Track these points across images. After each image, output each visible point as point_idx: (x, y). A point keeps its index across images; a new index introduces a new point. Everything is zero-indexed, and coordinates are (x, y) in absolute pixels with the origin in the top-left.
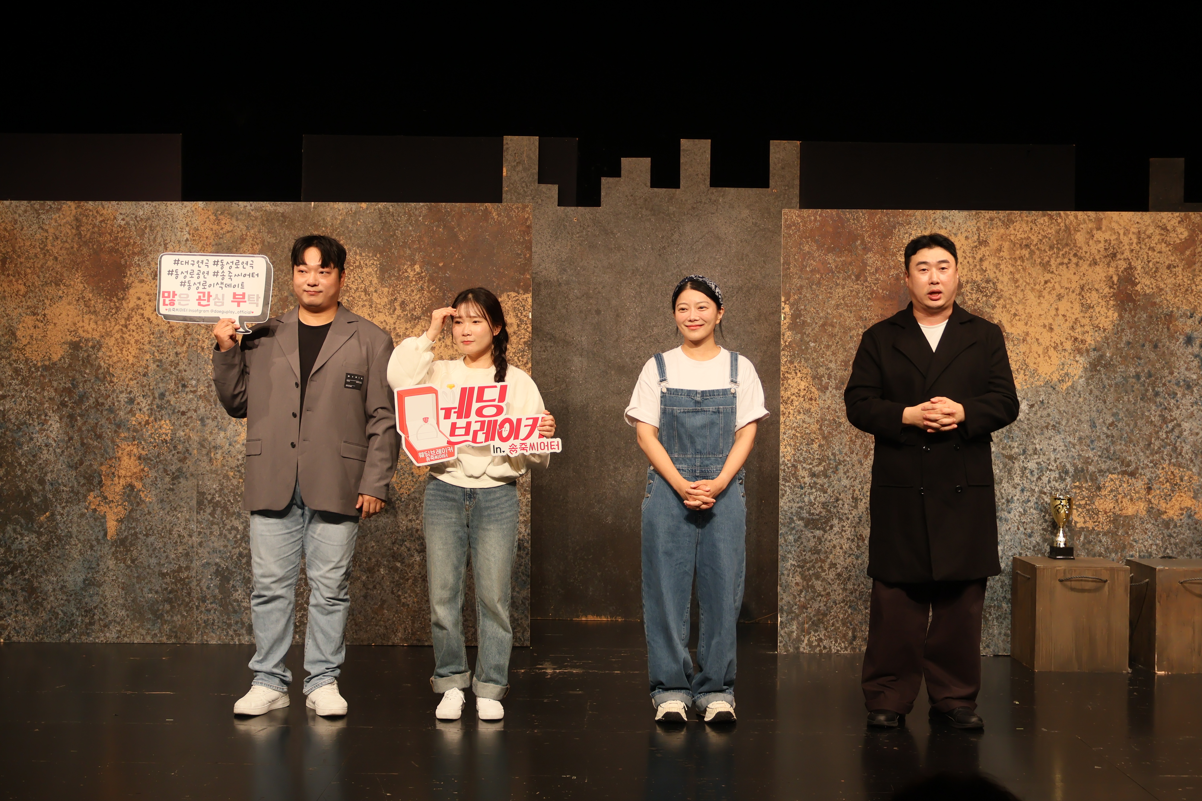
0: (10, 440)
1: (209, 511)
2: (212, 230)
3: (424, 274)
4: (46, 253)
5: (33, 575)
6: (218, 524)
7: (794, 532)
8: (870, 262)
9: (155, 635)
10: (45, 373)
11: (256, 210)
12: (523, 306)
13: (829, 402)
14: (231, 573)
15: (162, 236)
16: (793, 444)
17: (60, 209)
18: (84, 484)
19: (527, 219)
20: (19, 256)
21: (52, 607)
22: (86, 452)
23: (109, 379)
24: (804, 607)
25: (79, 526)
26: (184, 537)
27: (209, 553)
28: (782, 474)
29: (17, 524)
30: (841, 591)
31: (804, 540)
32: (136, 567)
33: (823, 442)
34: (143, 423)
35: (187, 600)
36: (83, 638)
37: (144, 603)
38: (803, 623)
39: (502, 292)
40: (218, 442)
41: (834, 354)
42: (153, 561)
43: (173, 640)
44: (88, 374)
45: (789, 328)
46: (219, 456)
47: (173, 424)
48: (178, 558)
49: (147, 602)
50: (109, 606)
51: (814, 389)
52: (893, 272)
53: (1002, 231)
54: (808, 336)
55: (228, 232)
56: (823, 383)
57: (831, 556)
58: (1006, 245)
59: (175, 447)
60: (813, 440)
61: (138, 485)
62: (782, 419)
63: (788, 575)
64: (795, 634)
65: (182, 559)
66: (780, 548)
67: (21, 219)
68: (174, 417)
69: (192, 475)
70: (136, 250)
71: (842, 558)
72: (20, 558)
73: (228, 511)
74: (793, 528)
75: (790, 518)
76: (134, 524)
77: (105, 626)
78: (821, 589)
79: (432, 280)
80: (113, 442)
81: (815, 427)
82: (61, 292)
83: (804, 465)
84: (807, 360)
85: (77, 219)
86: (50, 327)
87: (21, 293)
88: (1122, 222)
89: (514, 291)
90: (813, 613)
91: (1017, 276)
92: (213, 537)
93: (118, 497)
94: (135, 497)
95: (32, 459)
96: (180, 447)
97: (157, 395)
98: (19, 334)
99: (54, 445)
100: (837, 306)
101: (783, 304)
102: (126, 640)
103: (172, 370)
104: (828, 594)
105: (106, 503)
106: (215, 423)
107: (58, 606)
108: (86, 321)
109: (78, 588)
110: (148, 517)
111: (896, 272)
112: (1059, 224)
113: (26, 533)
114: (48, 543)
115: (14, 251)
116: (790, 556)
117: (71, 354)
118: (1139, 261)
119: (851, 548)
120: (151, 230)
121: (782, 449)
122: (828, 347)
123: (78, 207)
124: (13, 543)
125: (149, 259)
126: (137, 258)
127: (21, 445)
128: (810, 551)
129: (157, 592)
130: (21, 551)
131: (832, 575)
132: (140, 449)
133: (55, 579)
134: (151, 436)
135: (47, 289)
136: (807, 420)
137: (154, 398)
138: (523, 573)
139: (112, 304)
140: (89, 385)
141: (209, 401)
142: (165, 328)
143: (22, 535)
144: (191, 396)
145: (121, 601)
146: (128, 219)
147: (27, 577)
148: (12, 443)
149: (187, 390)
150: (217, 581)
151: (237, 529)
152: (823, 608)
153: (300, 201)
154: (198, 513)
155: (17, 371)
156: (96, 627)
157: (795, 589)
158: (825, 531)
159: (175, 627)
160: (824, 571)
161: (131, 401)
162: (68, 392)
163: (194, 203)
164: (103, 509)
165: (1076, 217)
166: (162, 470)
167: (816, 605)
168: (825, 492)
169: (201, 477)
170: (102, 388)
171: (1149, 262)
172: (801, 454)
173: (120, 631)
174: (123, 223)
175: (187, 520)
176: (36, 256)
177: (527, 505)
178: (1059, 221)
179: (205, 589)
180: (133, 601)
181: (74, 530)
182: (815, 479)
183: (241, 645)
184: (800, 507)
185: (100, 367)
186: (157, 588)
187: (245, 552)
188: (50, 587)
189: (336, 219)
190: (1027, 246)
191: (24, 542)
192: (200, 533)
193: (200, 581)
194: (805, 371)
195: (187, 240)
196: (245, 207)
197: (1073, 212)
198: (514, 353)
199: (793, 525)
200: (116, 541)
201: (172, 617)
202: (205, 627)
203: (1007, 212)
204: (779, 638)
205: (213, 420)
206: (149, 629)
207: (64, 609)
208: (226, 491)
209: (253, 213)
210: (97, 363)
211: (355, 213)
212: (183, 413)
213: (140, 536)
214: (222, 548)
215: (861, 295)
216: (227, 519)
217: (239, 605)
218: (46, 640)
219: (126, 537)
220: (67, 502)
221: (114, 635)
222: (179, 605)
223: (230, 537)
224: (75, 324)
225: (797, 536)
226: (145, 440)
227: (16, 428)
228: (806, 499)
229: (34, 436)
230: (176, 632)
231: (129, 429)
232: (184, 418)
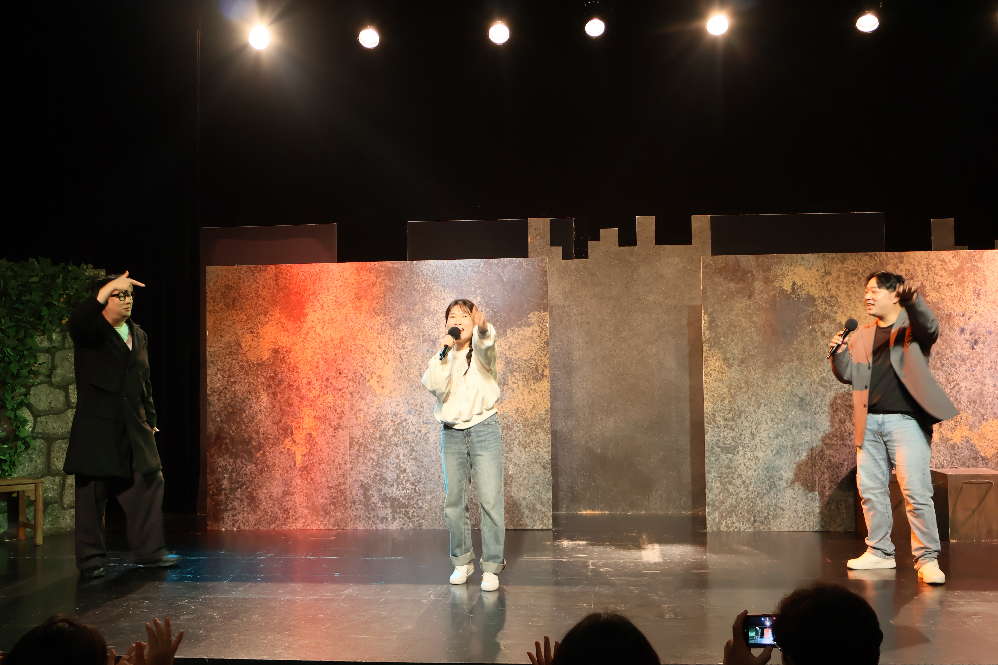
0: (239, 408)
1: (356, 448)
2: (355, 279)
3: (482, 302)
4: (258, 296)
5: (253, 489)
6: (362, 456)
7: (715, 455)
8: (757, 287)
9: (326, 524)
10: (258, 368)
11: (381, 266)
12: (543, 320)
13: (734, 374)
14: (370, 486)
15: (326, 284)
16: (712, 400)
17: (266, 270)
18: (282, 434)
19: (544, 267)
20: (242, 299)
21: (264, 508)
22: (283, 415)
23: (296, 370)
24: (723, 502)
25: (279, 459)
26: (342, 465)
27: (357, 474)
28: (706, 420)
29: (243, 458)
30: (745, 492)
31: (721, 460)
32: (314, 483)
33: (731, 399)
34: (317, 396)
35: (344, 503)
36: (283, 526)
37: (319, 505)
38: (723, 512)
39: (530, 312)
40: (361, 407)
41: (736, 344)
42: (324, 480)
43: (336, 527)
44: (284, 368)
45: (708, 329)
46: (362, 415)
47: (335, 397)
48: (338, 477)
49: (320, 504)
50: (298, 507)
51: (724, 367)
52: (772, 293)
53: (840, 266)
54: (720, 333)
55: (365, 280)
56: (730, 363)
57: (739, 470)
58: (843, 274)
59: (335, 410)
60: (725, 398)
61: (314, 434)
62: (705, 385)
63: (712, 482)
64: (717, 519)
65: (341, 478)
66: (706, 466)
67: (243, 277)
68: (335, 392)
69: (346, 427)
70: (311, 293)
71: (745, 471)
72: (245, 479)
73: (367, 448)
74: (714, 453)
75: (712, 447)
76: (312, 457)
77: (296, 519)
78: (733, 491)
79: (487, 305)
80: (299, 408)
81: (726, 390)
82: (267, 319)
83: (720, 414)
84: (719, 349)
85: (276, 276)
86: (261, 340)
87: (244, 320)
88: (916, 258)
89: (538, 311)
90: (728, 506)
91: (850, 293)
92: (359, 465)
93: (302, 441)
94: (313, 441)
95: (251, 419)
96: (339, 411)
97: (324, 379)
98: (243, 344)
99: (264, 410)
100: (737, 315)
101: (703, 315)
102: (308, 528)
103: (333, 364)
104: (738, 494)
105: (295, 445)
106: (359, 395)
107: (269, 507)
108: (282, 336)
109: (280, 497)
110: (320, 452)
111: (774, 293)
112: (876, 260)
113: (248, 464)
114: (261, 470)
115: (240, 295)
116: (712, 470)
117: (273, 356)
118: (928, 282)
119: (751, 465)
120: (320, 281)
121: (706, 404)
122: (732, 340)
123: (277, 268)
124: (241, 470)
125: (319, 298)
126: (311, 297)
127: (245, 411)
128: (725, 467)
129: (326, 498)
130: (246, 474)
131: (739, 482)
132: (315, 412)
133: (266, 491)
134: (321, 404)
135: (259, 317)
136: (721, 385)
137: (323, 381)
138: (547, 484)
139: (297, 325)
140: (284, 374)
141: (355, 382)
142: (328, 339)
143: (246, 465)
144: (345, 379)
145: (305, 504)
146: (306, 274)
147: (249, 490)
148: (240, 410)
149: (342, 375)
150: (362, 491)
151: (373, 459)
152: (734, 503)
153: (406, 260)
154: (350, 450)
155: (242, 367)
156: (290, 520)
157: (716, 491)
158: (734, 455)
159: (337, 519)
160: (735, 479)
161: (309, 383)
162: (272, 378)
163: (344, 263)
164: (294, 448)
165: (887, 256)
166: (328, 424)
167: (730, 501)
168: (734, 430)
169: (351, 428)
170: (292, 376)
171: (934, 282)
172: (718, 407)
173: (305, 523)
174: (303, 277)
175: (343, 454)
176: (252, 298)
177: (548, 442)
178: (876, 258)
179: (355, 496)
180: (312, 504)
181: (277, 461)
182: (727, 422)
183: (377, 529)
184: (719, 440)
185: (290, 363)
186: (326, 496)
187: (378, 473)
188: (263, 496)
189: (429, 270)
190: (856, 275)
191: (247, 469)
192: (351, 462)
193: (352, 491)
194: (718, 355)
195: (341, 286)
196: (375, 265)
197: (885, 253)
198: (538, 349)
199: (714, 451)
200: (301, 468)
201: (335, 513)
202: (356, 519)
203: (843, 254)
204: (708, 522)
205: (358, 394)
206: (322, 521)
207: (271, 509)
208: (366, 436)
209: (379, 268)
210: (289, 361)
211: (441, 267)
212: (340, 390)
213: (315, 464)
214: (364, 471)
215: (752, 307)
216: (367, 453)
217: (375, 506)
218: (261, 528)
219: (308, 465)
220: (272, 444)
221: (302, 525)
222: (340, 506)
223: (370, 464)
224: (275, 338)
225: (716, 458)
226: (317, 407)
227: (242, 401)
228: (722, 435)
229: (252, 405)
230: (338, 522)
231: (308, 400)
232: (341, 393)
